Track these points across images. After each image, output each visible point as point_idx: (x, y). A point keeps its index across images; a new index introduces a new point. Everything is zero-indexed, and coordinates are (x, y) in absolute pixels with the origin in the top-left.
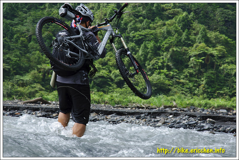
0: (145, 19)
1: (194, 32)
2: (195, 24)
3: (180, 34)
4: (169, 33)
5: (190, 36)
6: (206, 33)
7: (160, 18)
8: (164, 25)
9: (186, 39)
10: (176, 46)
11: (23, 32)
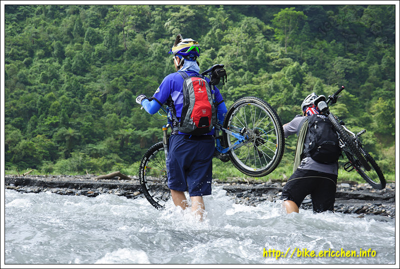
0: (246, 71)
1: (307, 86)
2: (309, 77)
3: (290, 90)
4: (276, 88)
5: (303, 92)
6: (322, 88)
7: (264, 70)
8: (270, 78)
9: (298, 96)
10: (286, 104)
11: (97, 90)
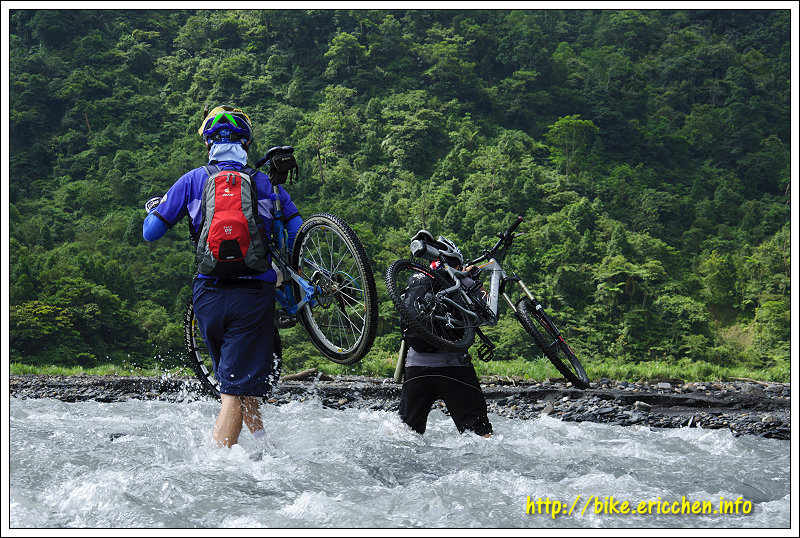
0: (507, 211)
1: (601, 234)
2: (603, 220)
3: (576, 240)
4: (554, 238)
5: (595, 243)
6: (625, 236)
7: (535, 210)
8: (545, 222)
9: (587, 249)
10: (569, 262)
